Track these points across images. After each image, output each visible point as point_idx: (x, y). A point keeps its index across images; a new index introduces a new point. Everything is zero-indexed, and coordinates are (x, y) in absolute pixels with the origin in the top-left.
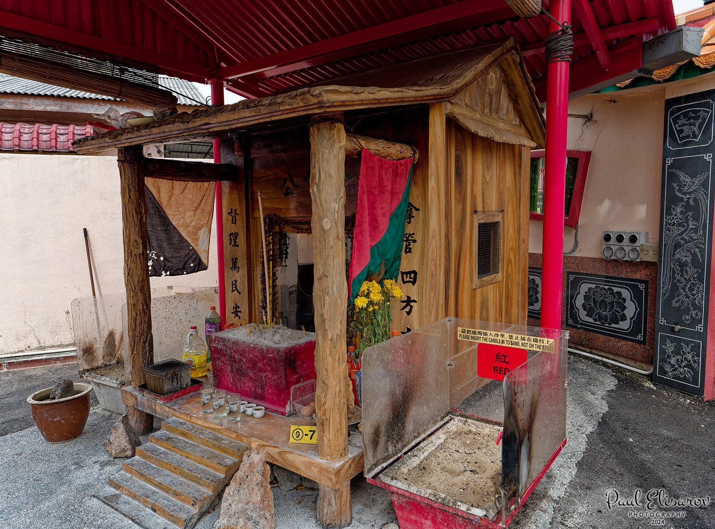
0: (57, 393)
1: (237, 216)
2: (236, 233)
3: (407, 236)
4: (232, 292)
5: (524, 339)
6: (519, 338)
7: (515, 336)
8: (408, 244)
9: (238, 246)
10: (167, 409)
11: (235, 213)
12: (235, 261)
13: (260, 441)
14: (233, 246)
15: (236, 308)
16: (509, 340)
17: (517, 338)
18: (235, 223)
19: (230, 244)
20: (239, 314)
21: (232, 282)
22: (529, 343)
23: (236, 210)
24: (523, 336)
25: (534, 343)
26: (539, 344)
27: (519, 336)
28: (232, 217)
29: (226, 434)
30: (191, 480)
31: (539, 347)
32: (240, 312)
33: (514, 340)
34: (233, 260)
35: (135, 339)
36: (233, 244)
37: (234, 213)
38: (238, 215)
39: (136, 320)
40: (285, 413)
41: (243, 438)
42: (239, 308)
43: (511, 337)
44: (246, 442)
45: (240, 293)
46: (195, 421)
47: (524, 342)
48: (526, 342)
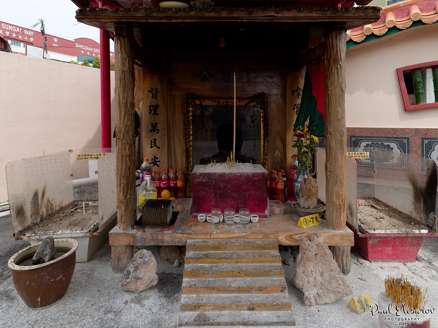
0: (45, 252)
1: (158, 94)
2: (157, 105)
3: (297, 105)
4: (151, 148)
5: (355, 154)
6: (353, 154)
7: (351, 153)
8: (297, 109)
9: (158, 114)
10: (180, 235)
11: (156, 91)
12: (155, 125)
13: (285, 233)
14: (153, 114)
15: (154, 159)
16: (348, 155)
17: (352, 154)
18: (156, 98)
19: (150, 113)
20: (157, 163)
21: (151, 141)
22: (358, 155)
23: (157, 89)
24: (355, 153)
25: (360, 155)
26: (362, 155)
27: (353, 153)
28: (153, 94)
29: (252, 237)
30: (259, 276)
31: (362, 157)
32: (159, 161)
33: (351, 155)
34: (152, 124)
35: (128, 185)
36: (153, 112)
37: (154, 91)
38: (158, 92)
39: (130, 169)
40: (267, 215)
41: (270, 236)
42: (157, 158)
43: (349, 154)
44: (274, 237)
45: (159, 148)
46: (216, 237)
47: (355, 155)
48: (357, 155)
